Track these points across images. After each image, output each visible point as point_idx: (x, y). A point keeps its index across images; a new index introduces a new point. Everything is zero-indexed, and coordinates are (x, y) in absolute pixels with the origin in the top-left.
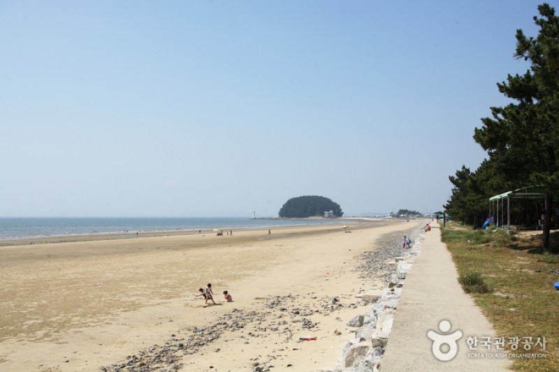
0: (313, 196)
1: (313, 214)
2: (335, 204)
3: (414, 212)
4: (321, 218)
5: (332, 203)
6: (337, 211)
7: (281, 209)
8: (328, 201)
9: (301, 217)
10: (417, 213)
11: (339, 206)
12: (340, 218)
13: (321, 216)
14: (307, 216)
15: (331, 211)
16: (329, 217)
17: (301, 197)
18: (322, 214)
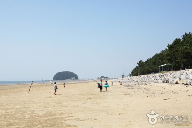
0: (67, 72)
1: (67, 79)
2: (76, 74)
3: (107, 77)
4: (70, 80)
5: (74, 74)
6: (76, 78)
7: (54, 77)
8: (73, 73)
9: (62, 80)
10: (108, 78)
11: (77, 75)
12: (78, 80)
13: (70, 79)
14: (65, 79)
15: (74, 77)
16: (73, 79)
17: (62, 72)
18: (71, 79)
